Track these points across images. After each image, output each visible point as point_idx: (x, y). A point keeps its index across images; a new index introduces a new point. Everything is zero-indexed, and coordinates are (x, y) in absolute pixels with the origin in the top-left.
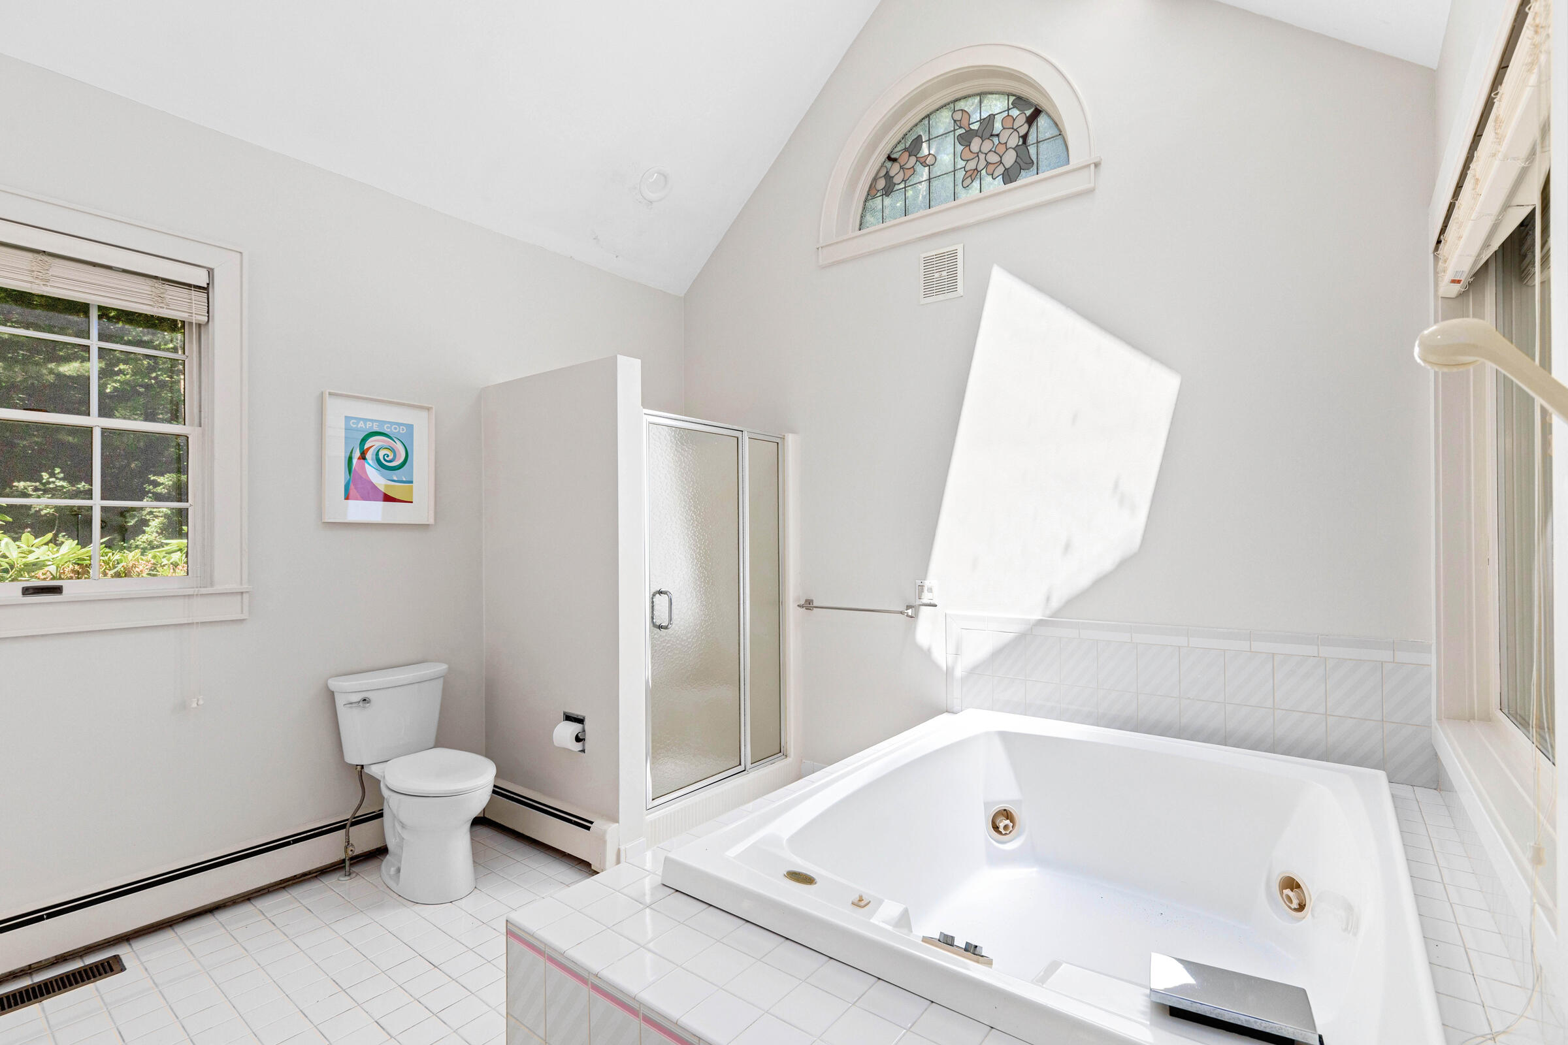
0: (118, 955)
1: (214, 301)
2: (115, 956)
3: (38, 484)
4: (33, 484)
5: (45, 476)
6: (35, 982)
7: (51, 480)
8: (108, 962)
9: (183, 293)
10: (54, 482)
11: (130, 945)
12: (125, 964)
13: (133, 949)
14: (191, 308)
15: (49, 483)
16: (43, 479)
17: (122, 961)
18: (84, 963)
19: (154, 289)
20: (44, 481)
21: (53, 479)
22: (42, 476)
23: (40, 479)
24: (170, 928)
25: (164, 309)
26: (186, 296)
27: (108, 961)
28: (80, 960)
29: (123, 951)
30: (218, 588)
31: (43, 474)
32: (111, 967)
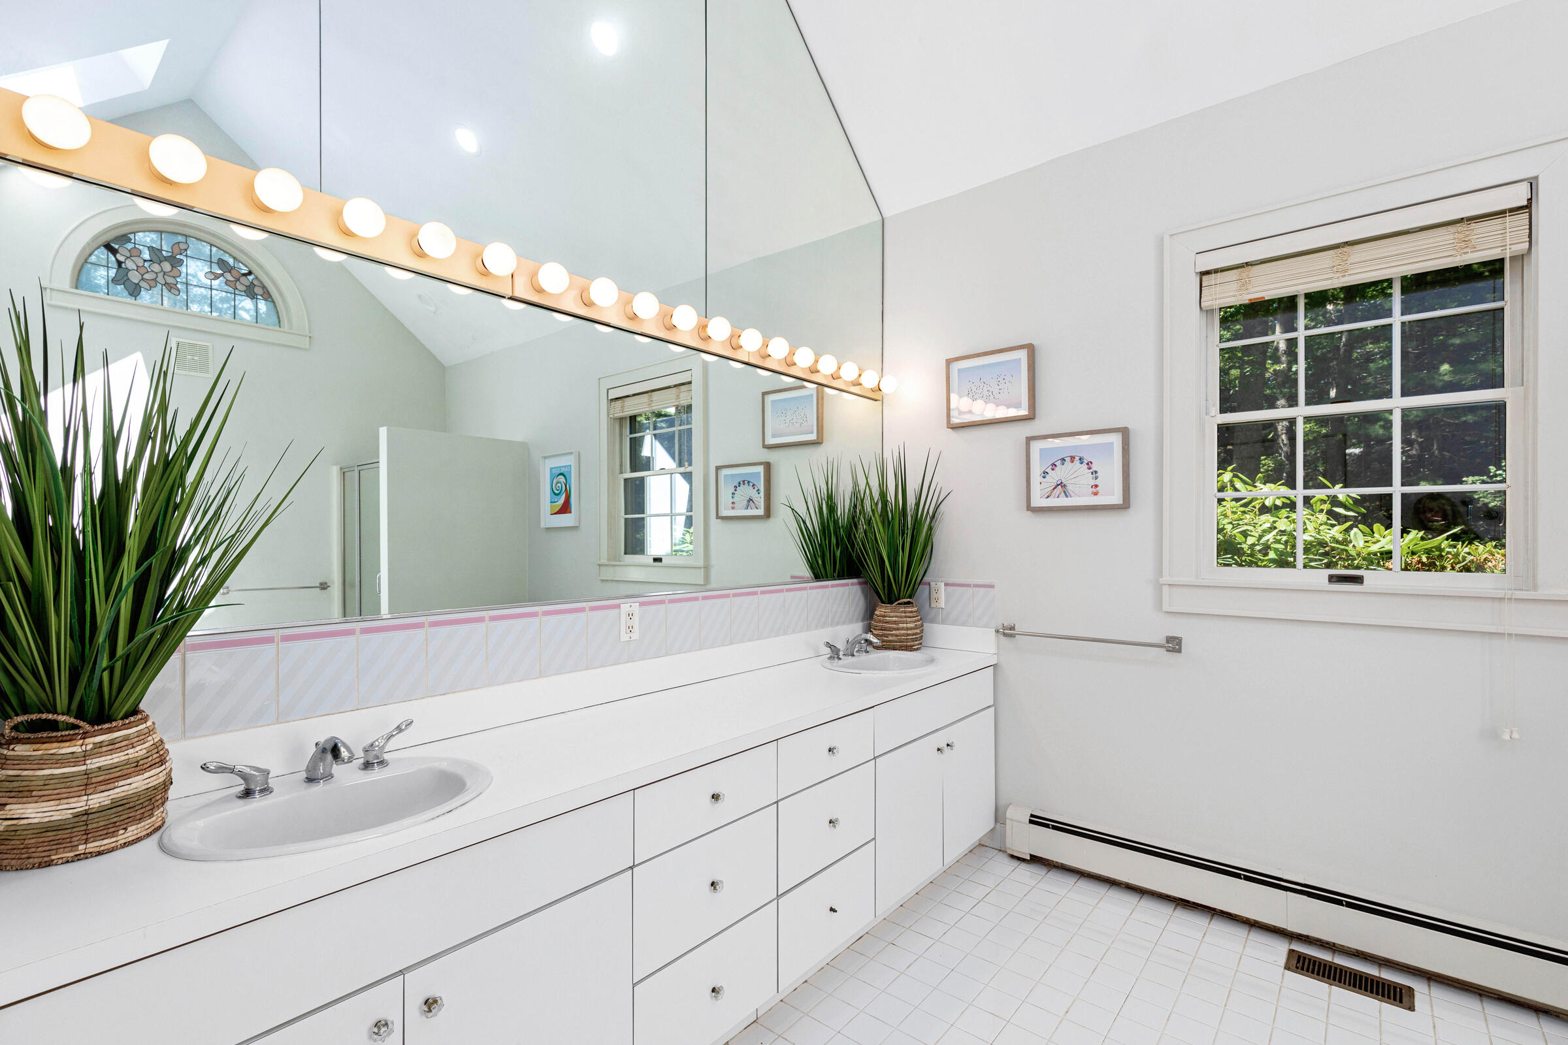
0: (1413, 990)
1: (1538, 219)
2: (1409, 987)
3: (1485, 478)
4: (1481, 478)
5: (1492, 469)
6: (1335, 962)
7: (1498, 472)
8: (1401, 990)
9: (1494, 225)
10: (1501, 475)
11: (1429, 986)
12: (1416, 1004)
13: (1430, 993)
14: (1504, 239)
15: (1496, 476)
16: (1491, 472)
17: (1414, 999)
18: (1380, 973)
19: (1457, 235)
20: (1492, 474)
21: (1500, 472)
22: (1490, 469)
23: (1487, 473)
24: (1478, 997)
25: (1469, 254)
26: (1499, 227)
27: (1402, 987)
28: (1377, 968)
29: (1420, 988)
30: (1542, 593)
31: (1490, 467)
32: (1399, 996)
